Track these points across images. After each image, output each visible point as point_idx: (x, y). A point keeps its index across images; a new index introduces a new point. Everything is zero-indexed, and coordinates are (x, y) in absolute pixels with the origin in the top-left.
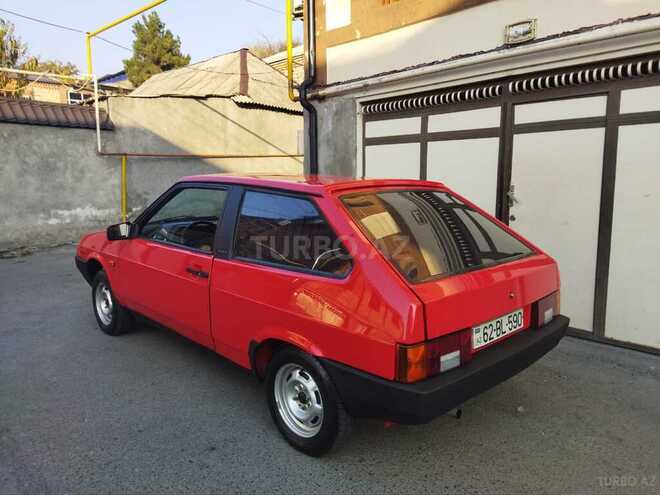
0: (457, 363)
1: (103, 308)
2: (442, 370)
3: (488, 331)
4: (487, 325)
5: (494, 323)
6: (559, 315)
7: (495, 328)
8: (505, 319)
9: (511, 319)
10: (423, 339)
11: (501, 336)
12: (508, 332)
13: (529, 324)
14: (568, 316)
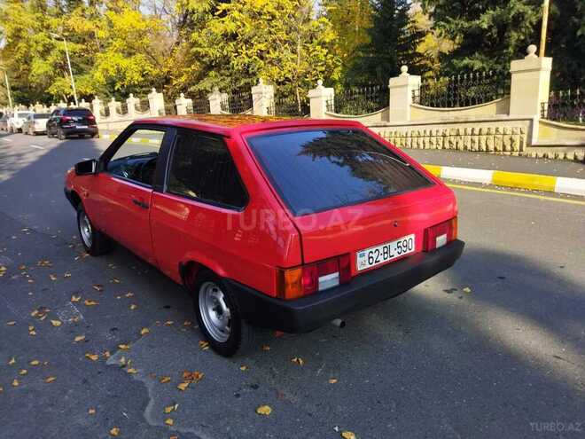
0: (336, 283)
1: (86, 233)
2: (320, 289)
3: (375, 256)
4: (373, 250)
5: (380, 248)
6: (456, 240)
7: (381, 252)
8: (393, 245)
9: (400, 244)
10: (300, 263)
11: (389, 259)
12: (396, 255)
13: (421, 249)
14: (463, 240)
